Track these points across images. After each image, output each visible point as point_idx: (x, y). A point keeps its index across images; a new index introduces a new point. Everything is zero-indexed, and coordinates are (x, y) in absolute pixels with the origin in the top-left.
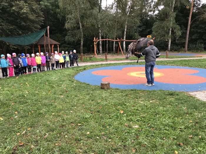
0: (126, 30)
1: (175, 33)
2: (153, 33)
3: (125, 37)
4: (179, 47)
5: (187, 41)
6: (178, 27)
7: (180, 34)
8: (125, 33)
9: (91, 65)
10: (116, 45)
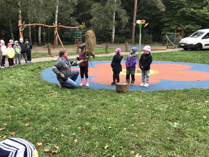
1: (121, 19)
10: (43, 33)
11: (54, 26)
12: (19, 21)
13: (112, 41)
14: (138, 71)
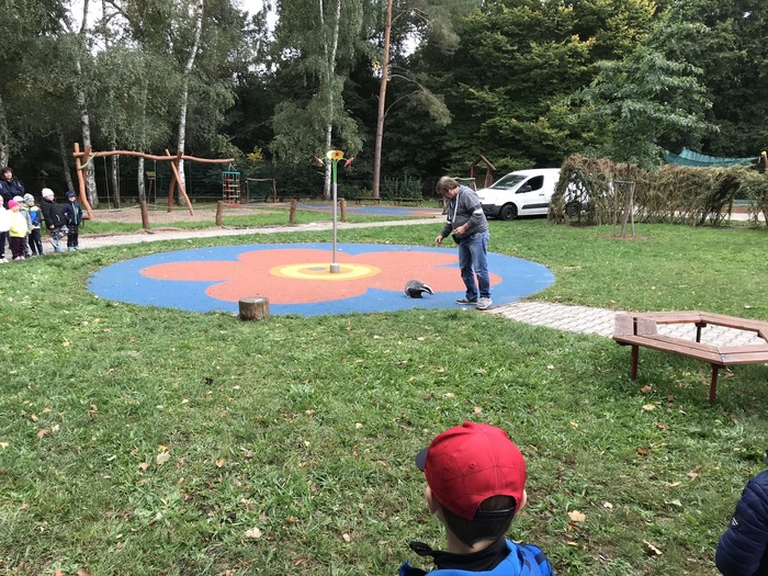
1: (346, 141)
2: (277, 137)
4: (356, 187)
7: (360, 147)
10: (149, 174)
11: (170, 157)
12: (77, 145)
13: (325, 193)
14: (332, 270)
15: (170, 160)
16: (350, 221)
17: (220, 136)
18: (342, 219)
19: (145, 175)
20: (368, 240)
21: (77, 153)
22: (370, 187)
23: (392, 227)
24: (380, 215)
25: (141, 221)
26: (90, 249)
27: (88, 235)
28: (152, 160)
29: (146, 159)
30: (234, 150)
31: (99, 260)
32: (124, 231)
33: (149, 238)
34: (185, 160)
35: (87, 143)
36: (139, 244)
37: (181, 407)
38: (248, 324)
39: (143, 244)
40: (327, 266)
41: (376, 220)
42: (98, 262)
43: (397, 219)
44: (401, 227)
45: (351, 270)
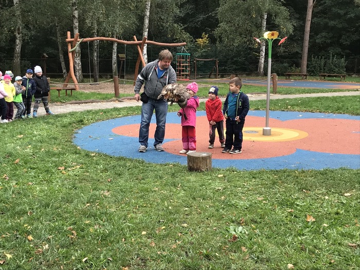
0: (148, 14)
1: (279, 26)
2: (221, 24)
3: (146, 34)
4: (286, 65)
5: (306, 50)
6: (284, 11)
7: (291, 31)
8: (147, 21)
9: (88, 112)
10: (120, 55)
11: (136, 42)
12: (69, 33)
13: (260, 70)
14: (265, 133)
15: (137, 44)
16: (280, 93)
17: (176, 25)
18: (274, 92)
19: (118, 57)
20: (296, 108)
21: (69, 39)
22: (298, 65)
23: (319, 98)
24: (307, 88)
25: (113, 92)
26: (76, 113)
27: (74, 101)
28: (123, 44)
29: (119, 44)
30: (186, 35)
31: (82, 121)
32: (101, 99)
33: (119, 105)
34: (148, 44)
35: (76, 32)
36: (111, 109)
37: (140, 238)
38: (194, 174)
39: (116, 109)
40: (260, 129)
41: (304, 92)
42: (81, 122)
43: (322, 92)
44: (327, 98)
45: (282, 134)
